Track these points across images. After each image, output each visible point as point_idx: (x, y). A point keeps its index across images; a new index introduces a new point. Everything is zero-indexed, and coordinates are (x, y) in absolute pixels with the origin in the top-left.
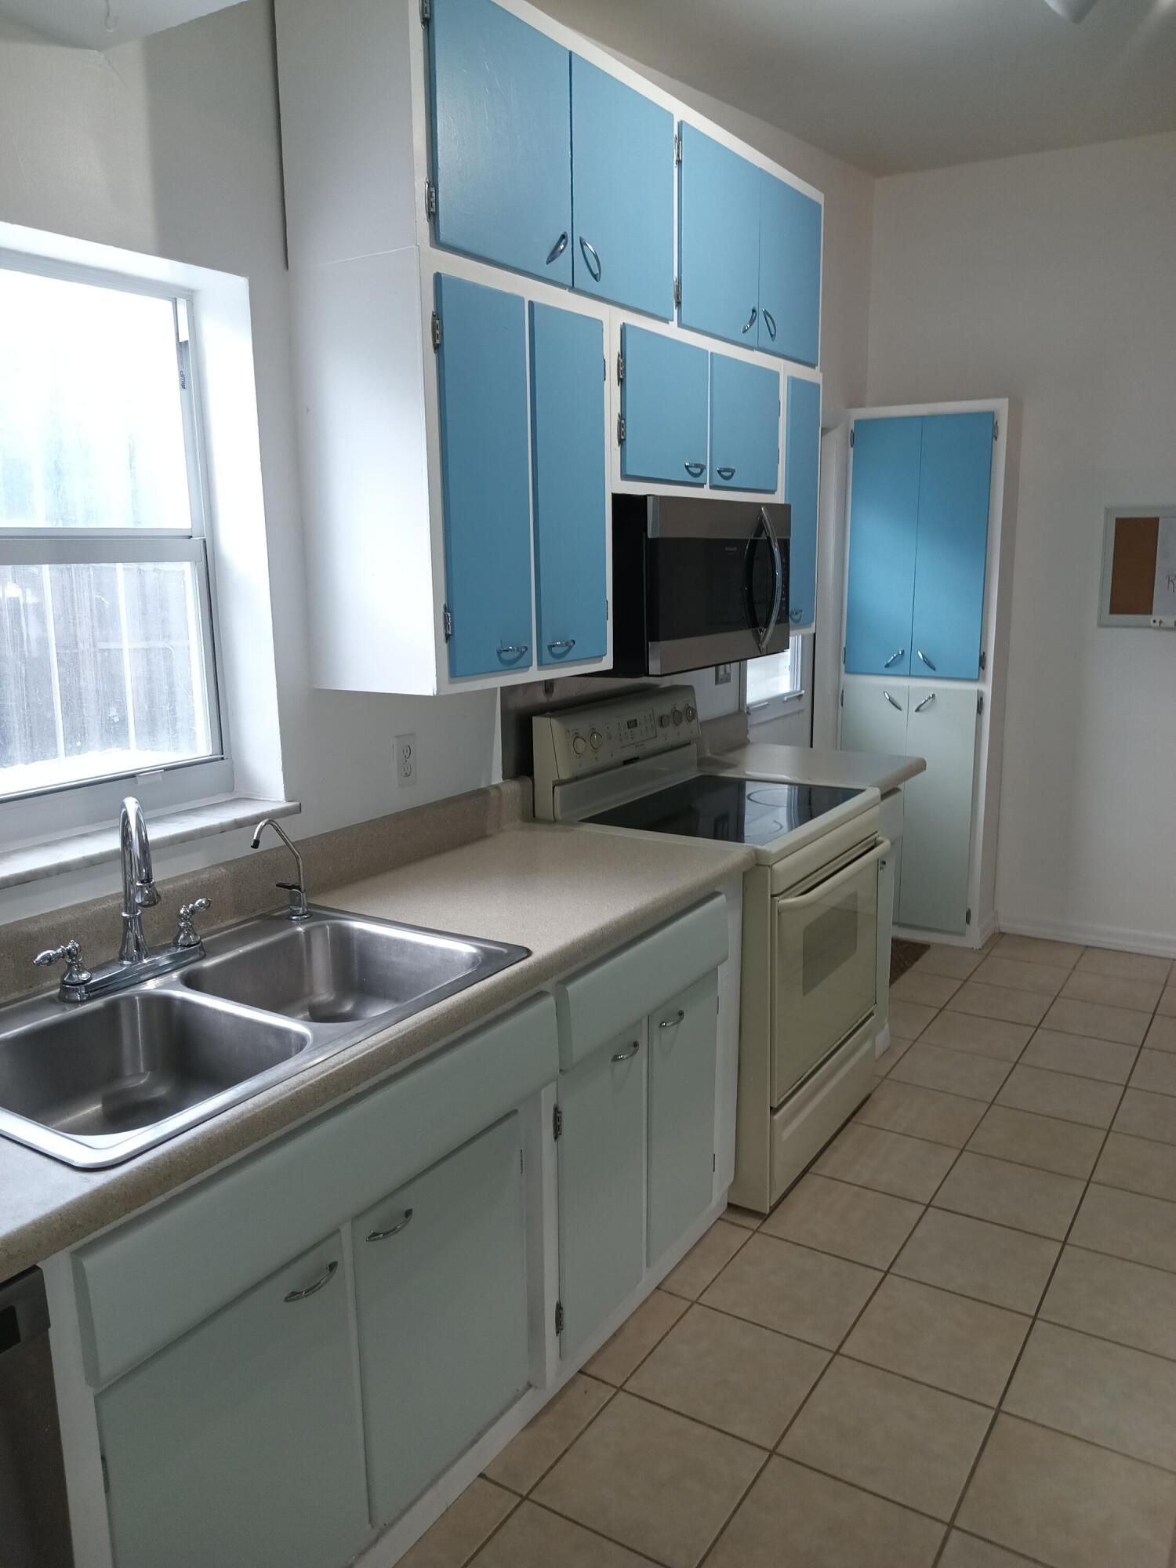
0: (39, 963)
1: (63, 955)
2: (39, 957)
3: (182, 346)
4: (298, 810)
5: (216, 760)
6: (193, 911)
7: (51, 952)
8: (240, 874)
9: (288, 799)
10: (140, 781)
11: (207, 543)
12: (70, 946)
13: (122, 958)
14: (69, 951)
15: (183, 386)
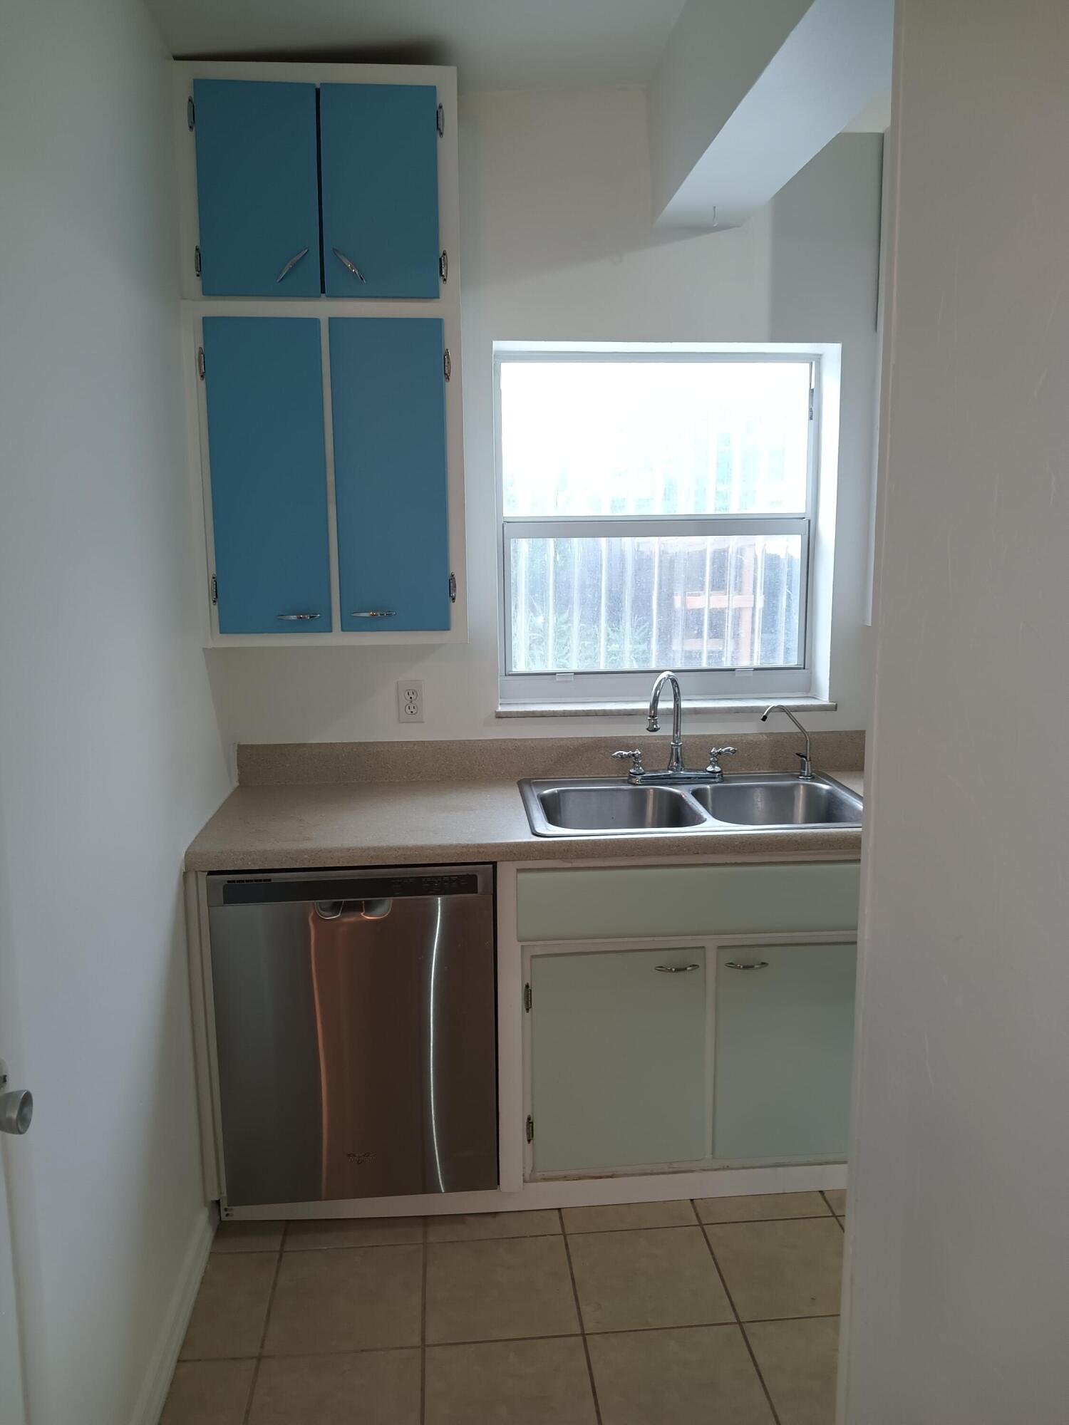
0: (614, 757)
1: (629, 756)
2: (616, 753)
3: (812, 391)
4: (835, 708)
5: (800, 669)
6: (719, 753)
7: (624, 753)
8: (778, 742)
9: (830, 701)
10: (737, 674)
11: (811, 522)
12: (635, 752)
13: (669, 769)
14: (634, 755)
15: (811, 418)
